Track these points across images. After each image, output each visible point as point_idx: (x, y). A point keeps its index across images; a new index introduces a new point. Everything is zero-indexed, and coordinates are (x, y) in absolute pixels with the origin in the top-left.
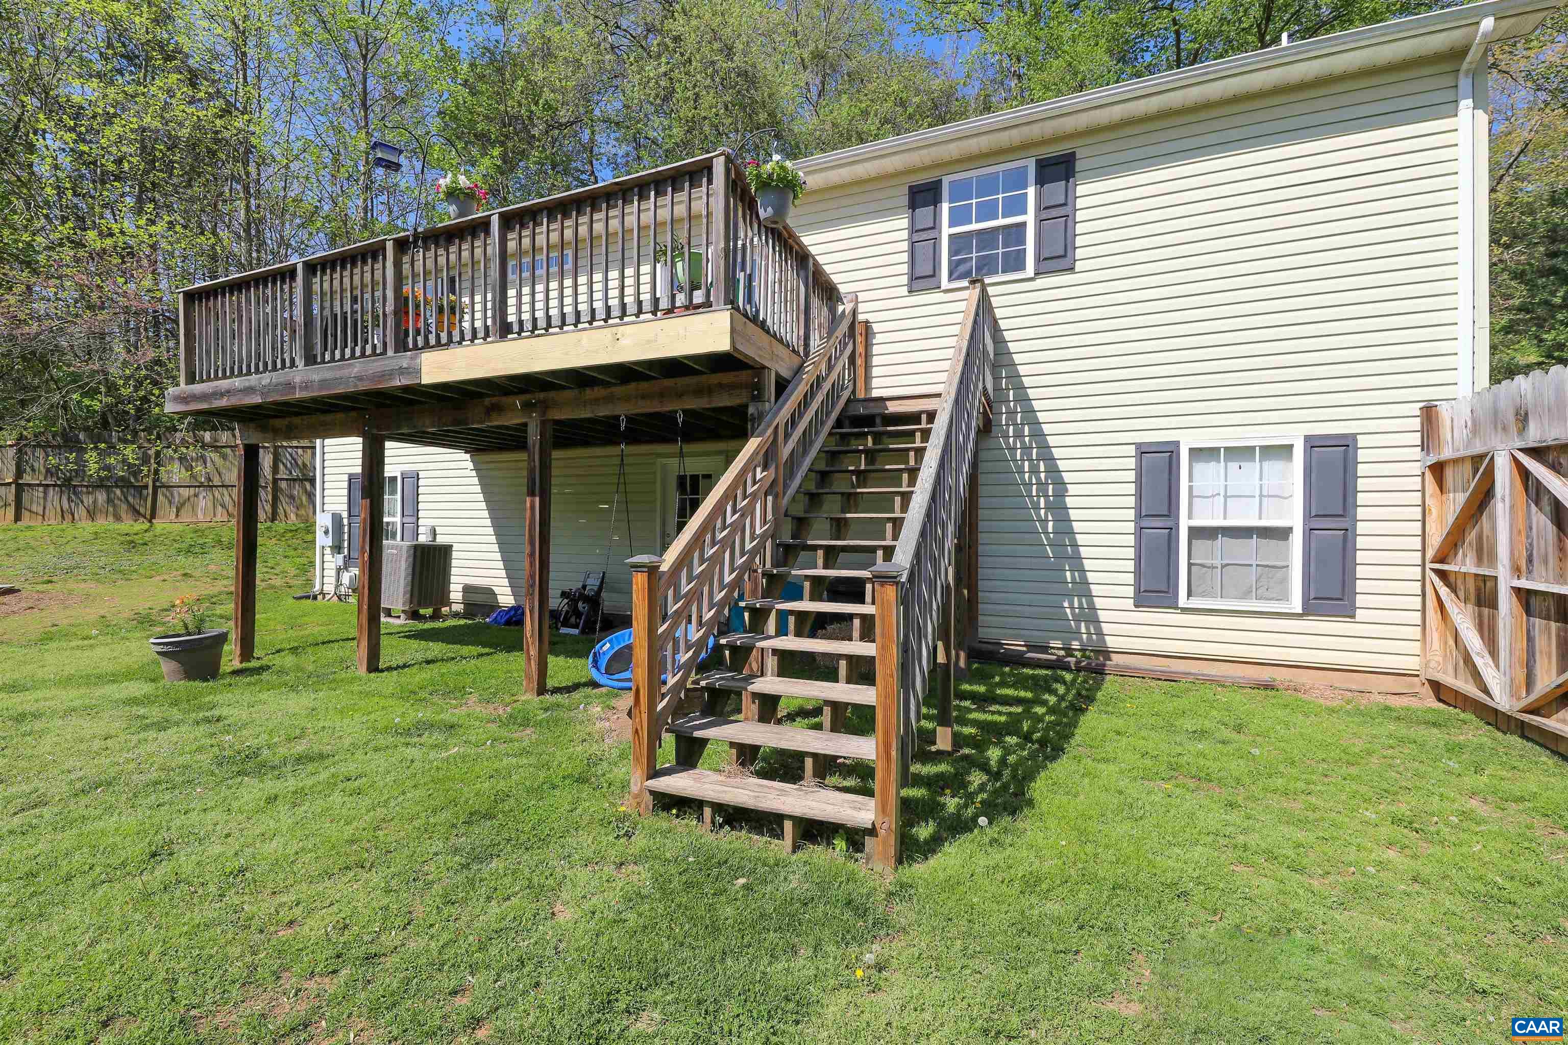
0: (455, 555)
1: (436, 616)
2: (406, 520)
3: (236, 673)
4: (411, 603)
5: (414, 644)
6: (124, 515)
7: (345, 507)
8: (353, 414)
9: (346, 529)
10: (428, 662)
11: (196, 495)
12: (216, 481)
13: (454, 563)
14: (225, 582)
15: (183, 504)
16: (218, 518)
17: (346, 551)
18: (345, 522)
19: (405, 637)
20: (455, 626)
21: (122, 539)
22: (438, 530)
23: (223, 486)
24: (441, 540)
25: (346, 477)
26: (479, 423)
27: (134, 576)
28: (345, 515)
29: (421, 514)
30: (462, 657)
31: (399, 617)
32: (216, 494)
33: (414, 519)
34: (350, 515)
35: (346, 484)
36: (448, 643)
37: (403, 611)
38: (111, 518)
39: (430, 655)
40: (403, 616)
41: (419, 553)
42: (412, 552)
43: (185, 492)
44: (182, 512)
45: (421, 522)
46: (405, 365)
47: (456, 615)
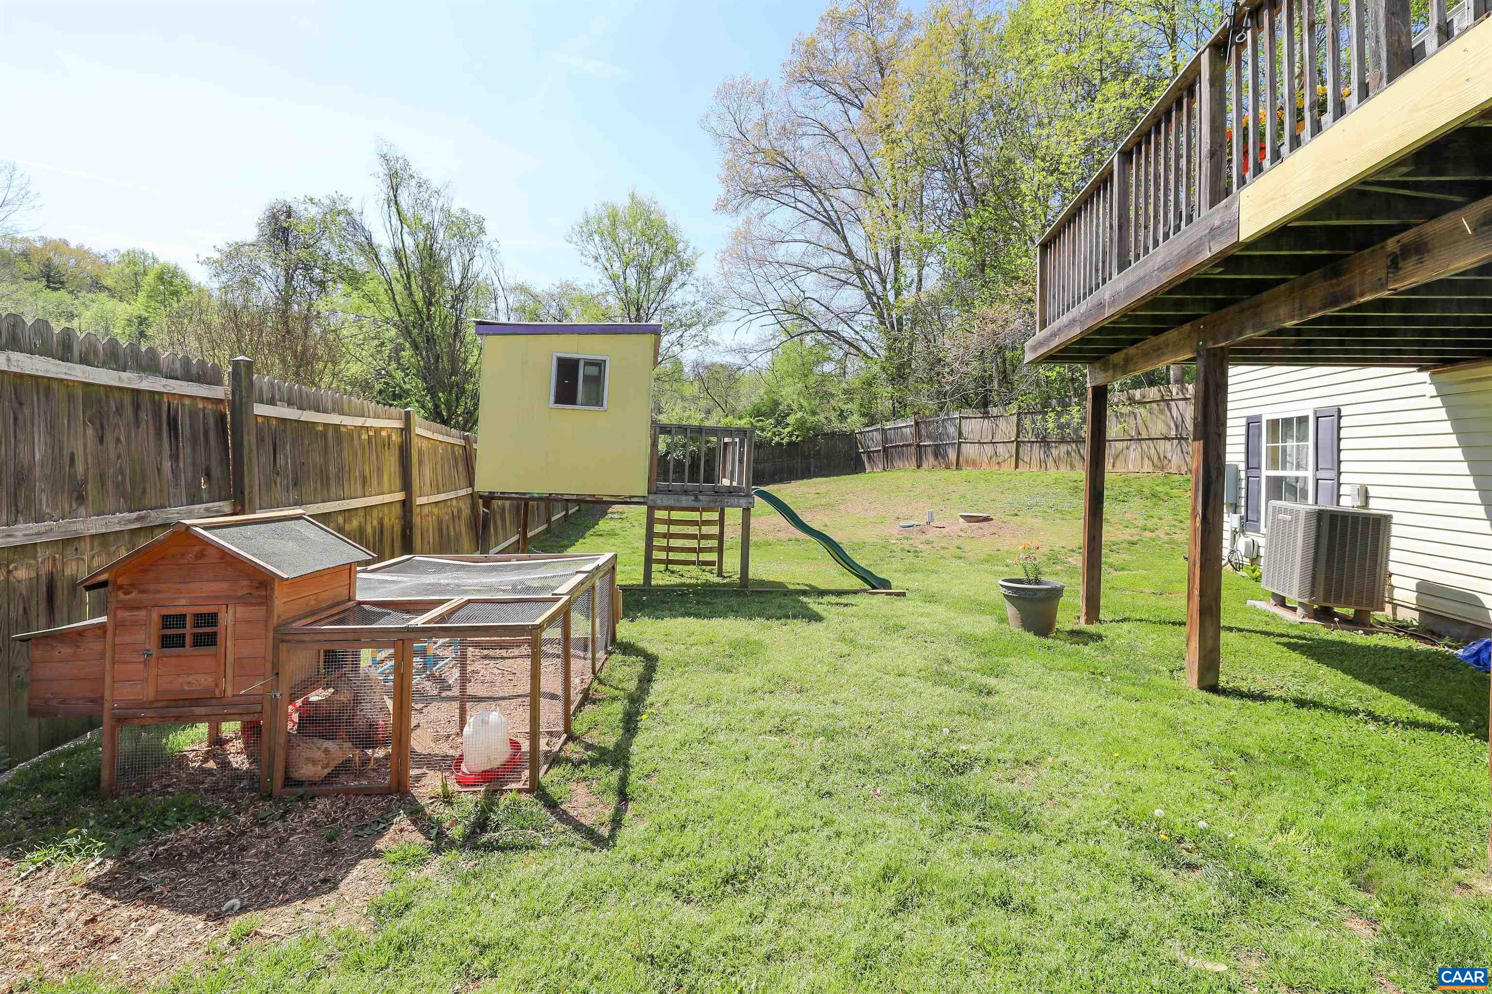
0: (1395, 530)
1: (1359, 622)
2: (1321, 474)
3: (1074, 633)
4: (1312, 593)
5: (1298, 662)
6: (1077, 465)
7: (1242, 457)
8: (1187, 327)
9: (1243, 484)
10: (1301, 703)
11: (1128, 448)
12: (1144, 435)
13: (1394, 542)
14: (1134, 531)
15: (1117, 457)
16: (1146, 469)
17: (1243, 510)
18: (1243, 475)
19: (1288, 645)
20: (1385, 649)
21: (1071, 484)
22: (1372, 491)
23: (1150, 439)
24: (1376, 506)
25: (1243, 422)
26: (1374, 290)
27: (1069, 517)
28: (1242, 466)
29: (1344, 467)
30: (1373, 717)
31: (1294, 609)
32: (1144, 446)
33: (1333, 474)
34: (1248, 468)
35: (1243, 430)
36: (1356, 677)
37: (1301, 604)
38: (1069, 467)
39: (1312, 691)
40: (1300, 610)
41: (1325, 524)
42: (1314, 522)
43: (1120, 445)
44: (1118, 464)
45: (1343, 479)
46: (1217, 223)
47: (1401, 628)
